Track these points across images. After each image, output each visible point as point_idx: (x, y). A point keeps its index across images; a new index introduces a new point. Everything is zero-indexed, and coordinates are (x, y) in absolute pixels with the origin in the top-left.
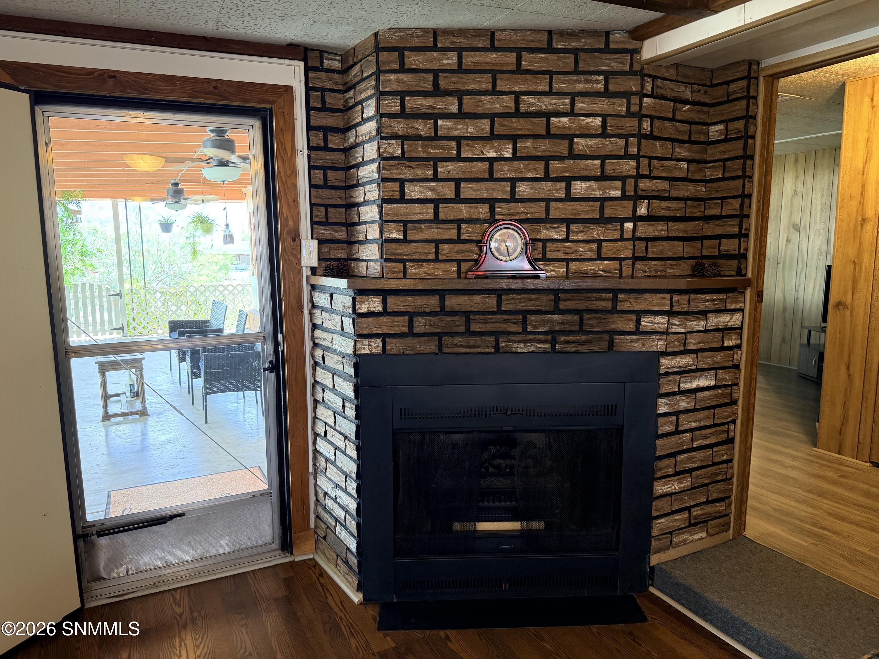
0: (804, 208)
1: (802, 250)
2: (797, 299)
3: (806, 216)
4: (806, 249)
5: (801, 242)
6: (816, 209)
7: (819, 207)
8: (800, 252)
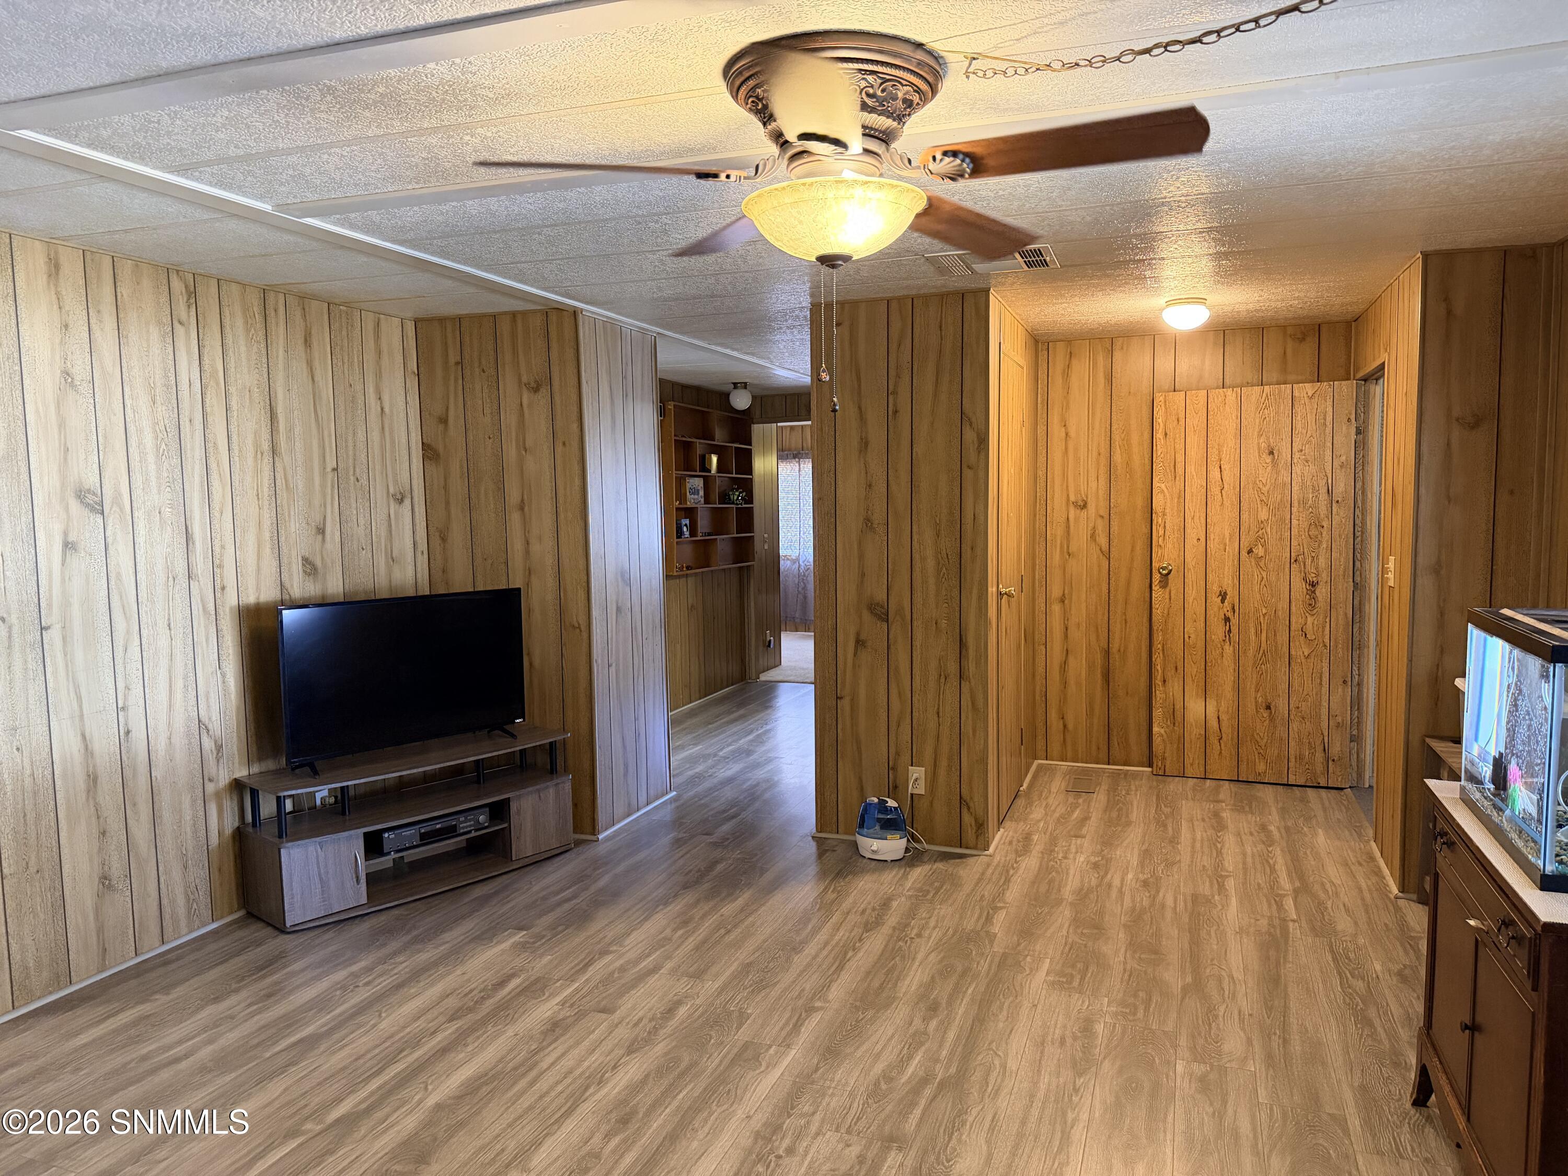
0: (105, 437)
1: (119, 575)
2: (128, 732)
3: (116, 463)
4: (132, 571)
5: (111, 551)
6: (140, 444)
7: (148, 440)
8: (112, 583)
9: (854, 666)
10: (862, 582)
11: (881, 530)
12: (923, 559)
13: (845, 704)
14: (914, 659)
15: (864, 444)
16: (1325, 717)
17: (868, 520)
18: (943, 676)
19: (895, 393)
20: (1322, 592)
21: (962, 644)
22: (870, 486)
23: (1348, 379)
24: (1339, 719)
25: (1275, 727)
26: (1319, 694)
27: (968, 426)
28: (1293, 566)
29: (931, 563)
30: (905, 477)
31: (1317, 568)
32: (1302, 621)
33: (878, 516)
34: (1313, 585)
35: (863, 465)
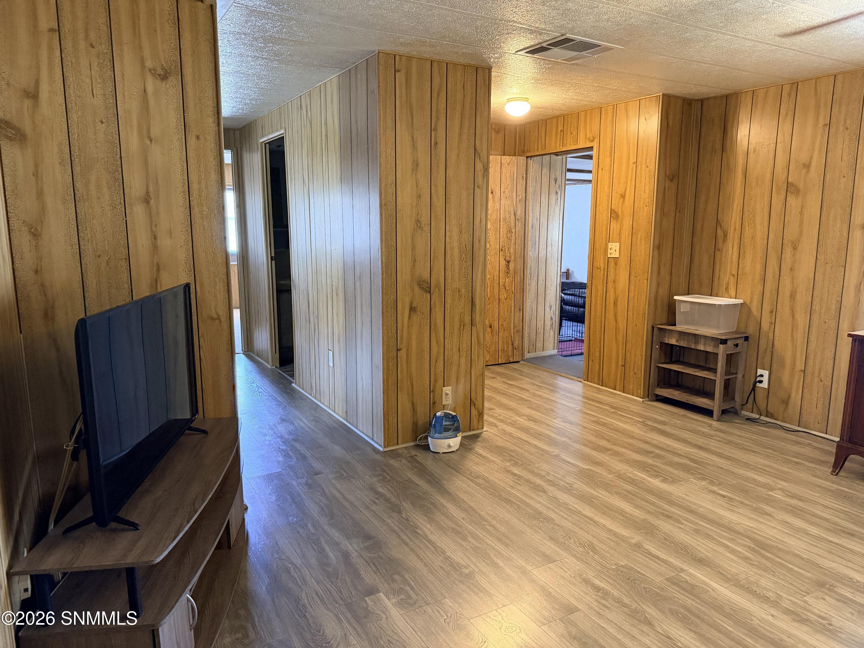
9: (409, 327)
10: (414, 266)
11: (427, 229)
12: (452, 249)
13: (403, 354)
14: (446, 316)
15: (416, 165)
16: (512, 328)
17: (418, 221)
18: (462, 325)
19: (436, 130)
20: (512, 265)
21: (473, 303)
22: (419, 196)
23: (515, 156)
24: (518, 328)
25: (493, 336)
26: (510, 316)
27: (478, 160)
28: (501, 253)
29: (456, 251)
30: (442, 192)
31: (510, 254)
32: (504, 281)
33: (425, 220)
34: (508, 262)
35: (415, 181)
